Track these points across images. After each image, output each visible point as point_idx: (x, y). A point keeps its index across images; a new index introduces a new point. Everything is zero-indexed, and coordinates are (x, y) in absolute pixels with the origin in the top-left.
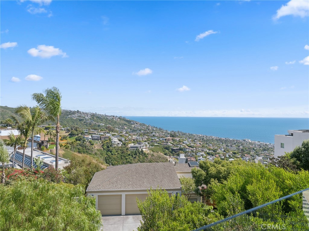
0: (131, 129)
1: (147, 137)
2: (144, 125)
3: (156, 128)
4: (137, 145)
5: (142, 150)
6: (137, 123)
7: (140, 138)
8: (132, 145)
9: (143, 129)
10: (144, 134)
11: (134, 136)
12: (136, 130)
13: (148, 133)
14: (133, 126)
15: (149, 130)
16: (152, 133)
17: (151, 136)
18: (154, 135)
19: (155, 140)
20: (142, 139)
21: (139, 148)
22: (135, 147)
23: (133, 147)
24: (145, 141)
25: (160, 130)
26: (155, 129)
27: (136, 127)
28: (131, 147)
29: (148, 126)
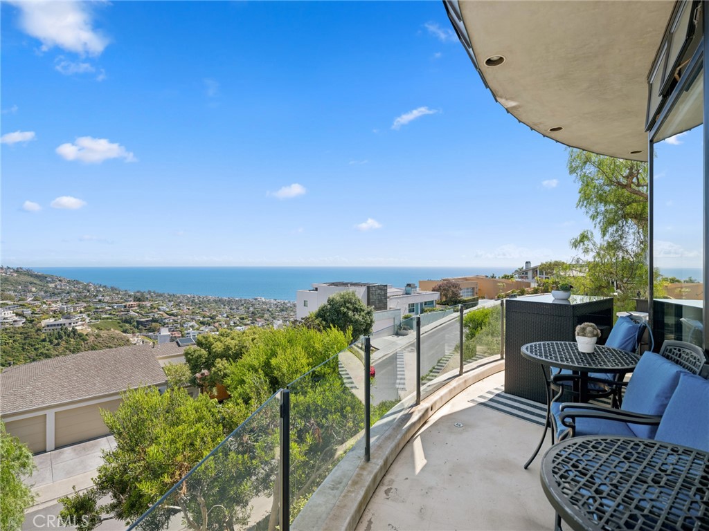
0: (46, 292)
1: (85, 305)
2: (78, 283)
3: (105, 287)
4: (62, 321)
5: (73, 329)
6: (60, 281)
7: (69, 308)
8: (51, 321)
9: (76, 289)
10: (78, 300)
11: (54, 305)
12: (59, 294)
13: (86, 297)
14: (52, 285)
15: (89, 291)
16: (95, 296)
17: (96, 303)
18: (100, 301)
19: (103, 308)
20: (75, 308)
21: (67, 325)
22: (58, 325)
23: (51, 325)
24: (81, 312)
25: (112, 290)
26: (101, 289)
27: (58, 287)
28: (48, 326)
29: (88, 285)
